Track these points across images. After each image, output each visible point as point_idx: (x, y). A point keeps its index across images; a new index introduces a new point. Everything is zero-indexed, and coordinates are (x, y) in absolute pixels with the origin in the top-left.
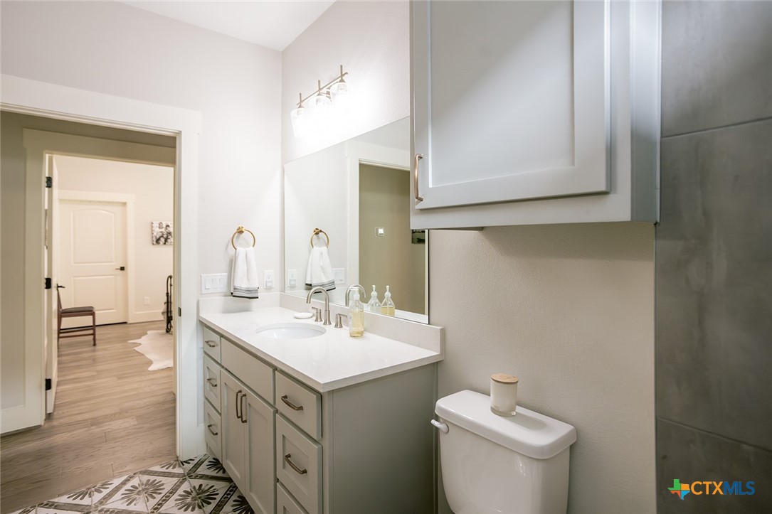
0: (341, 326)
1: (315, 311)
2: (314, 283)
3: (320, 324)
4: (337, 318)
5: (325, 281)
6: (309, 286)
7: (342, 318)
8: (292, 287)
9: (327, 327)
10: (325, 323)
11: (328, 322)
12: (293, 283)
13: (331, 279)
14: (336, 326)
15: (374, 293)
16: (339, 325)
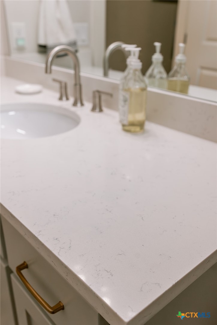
0: (101, 110)
1: (57, 85)
2: (49, 42)
3: (68, 104)
4: (94, 97)
5: (64, 39)
6: (43, 49)
7: (103, 97)
8: (21, 49)
9: (78, 110)
10: (75, 104)
11: (79, 101)
12: (21, 43)
13: (72, 37)
14: (94, 109)
15: (157, 57)
16: (97, 107)
